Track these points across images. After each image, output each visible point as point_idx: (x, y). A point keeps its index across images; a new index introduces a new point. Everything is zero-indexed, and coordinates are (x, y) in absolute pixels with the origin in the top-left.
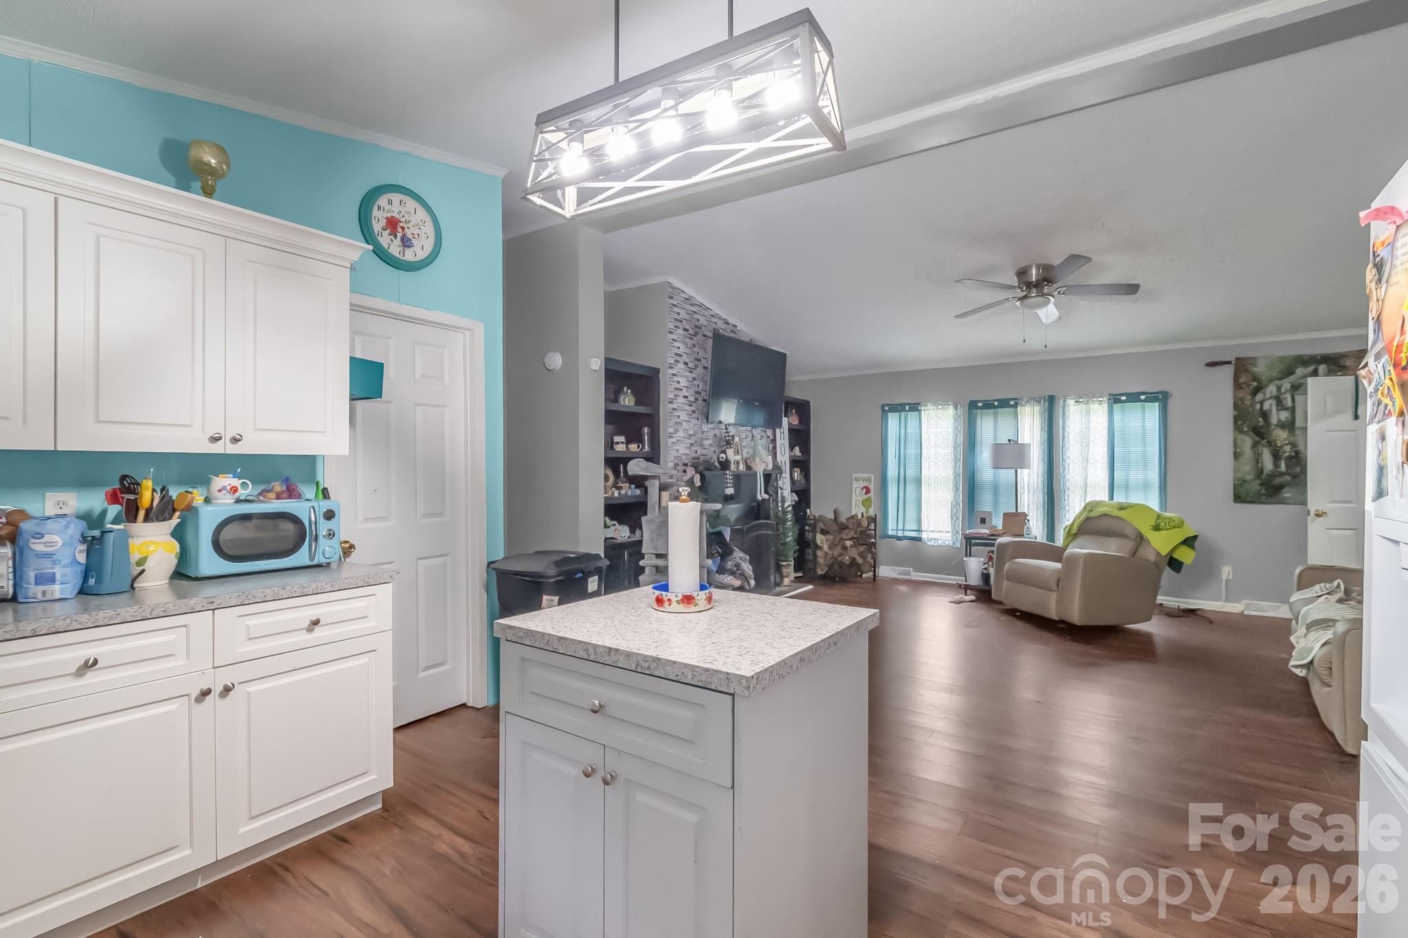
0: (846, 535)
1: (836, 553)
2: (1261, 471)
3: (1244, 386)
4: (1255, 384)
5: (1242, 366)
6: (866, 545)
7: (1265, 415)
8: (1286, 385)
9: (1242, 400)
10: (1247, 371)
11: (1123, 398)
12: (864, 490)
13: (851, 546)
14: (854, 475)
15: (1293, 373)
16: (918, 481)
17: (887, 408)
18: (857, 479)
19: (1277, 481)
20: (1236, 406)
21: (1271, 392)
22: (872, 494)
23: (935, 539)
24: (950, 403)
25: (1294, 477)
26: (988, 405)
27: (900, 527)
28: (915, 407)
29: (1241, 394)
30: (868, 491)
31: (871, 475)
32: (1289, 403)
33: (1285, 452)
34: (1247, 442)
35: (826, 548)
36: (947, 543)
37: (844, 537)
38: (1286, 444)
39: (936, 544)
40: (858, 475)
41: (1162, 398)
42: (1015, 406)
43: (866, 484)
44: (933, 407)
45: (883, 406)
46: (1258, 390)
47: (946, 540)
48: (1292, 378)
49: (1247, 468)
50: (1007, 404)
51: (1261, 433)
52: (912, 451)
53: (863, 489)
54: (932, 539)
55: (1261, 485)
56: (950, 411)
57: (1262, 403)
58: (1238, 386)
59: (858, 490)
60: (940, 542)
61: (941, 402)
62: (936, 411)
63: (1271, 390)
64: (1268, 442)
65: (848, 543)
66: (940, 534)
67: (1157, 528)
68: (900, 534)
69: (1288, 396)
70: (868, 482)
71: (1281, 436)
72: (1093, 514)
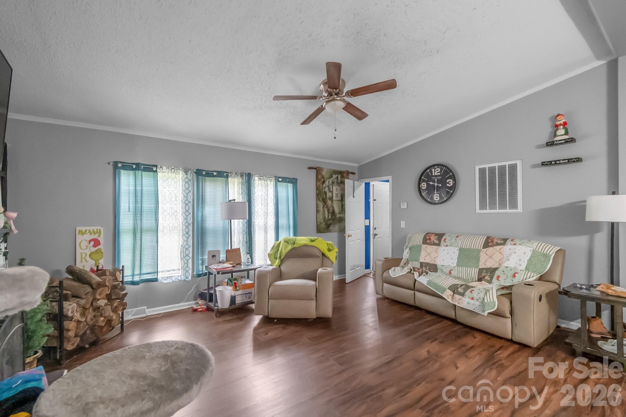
0: (100, 295)
1: (90, 317)
2: (325, 218)
3: (320, 180)
4: (323, 179)
5: (318, 170)
6: (118, 299)
7: (326, 193)
8: (331, 182)
9: (319, 186)
10: (320, 173)
11: (280, 180)
12: (92, 243)
13: (106, 305)
14: (78, 229)
15: (332, 177)
16: (156, 230)
17: (120, 165)
18: (81, 233)
19: (329, 222)
20: (317, 189)
21: (327, 184)
22: (101, 247)
23: (170, 277)
24: (181, 168)
25: (333, 220)
26: (209, 174)
27: (137, 272)
28: (151, 169)
29: (319, 183)
30: (97, 243)
31: (99, 228)
32: (332, 190)
33: (331, 210)
34: (321, 204)
35: (77, 316)
36: (179, 278)
37: (98, 297)
38: (331, 207)
39: (171, 281)
40: (83, 229)
41: (294, 181)
42: (227, 177)
43: (96, 236)
44: (167, 170)
45: (116, 164)
46: (324, 182)
47: (179, 276)
48: (332, 179)
49: (321, 216)
50: (223, 175)
51: (324, 201)
52: (147, 205)
53: (90, 241)
54: (168, 277)
55: (325, 224)
56: (181, 175)
57: (325, 188)
58: (318, 180)
59: (84, 244)
60: (174, 279)
61: (173, 168)
62: (170, 174)
63: (327, 182)
64: (327, 206)
65: (102, 302)
66: (174, 272)
67: (329, 250)
68: (137, 279)
69: (331, 186)
70: (97, 235)
71: (329, 202)
72: (295, 246)
